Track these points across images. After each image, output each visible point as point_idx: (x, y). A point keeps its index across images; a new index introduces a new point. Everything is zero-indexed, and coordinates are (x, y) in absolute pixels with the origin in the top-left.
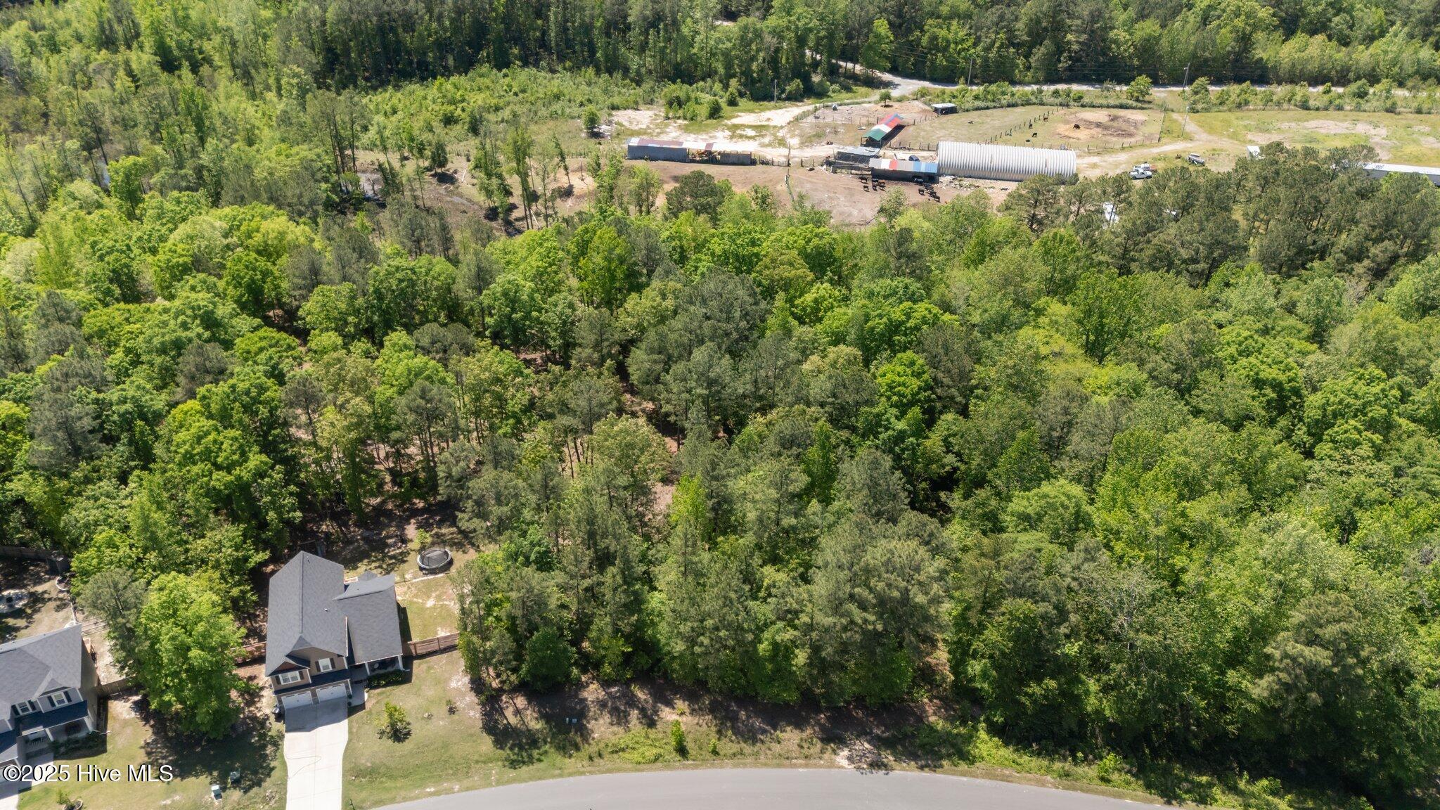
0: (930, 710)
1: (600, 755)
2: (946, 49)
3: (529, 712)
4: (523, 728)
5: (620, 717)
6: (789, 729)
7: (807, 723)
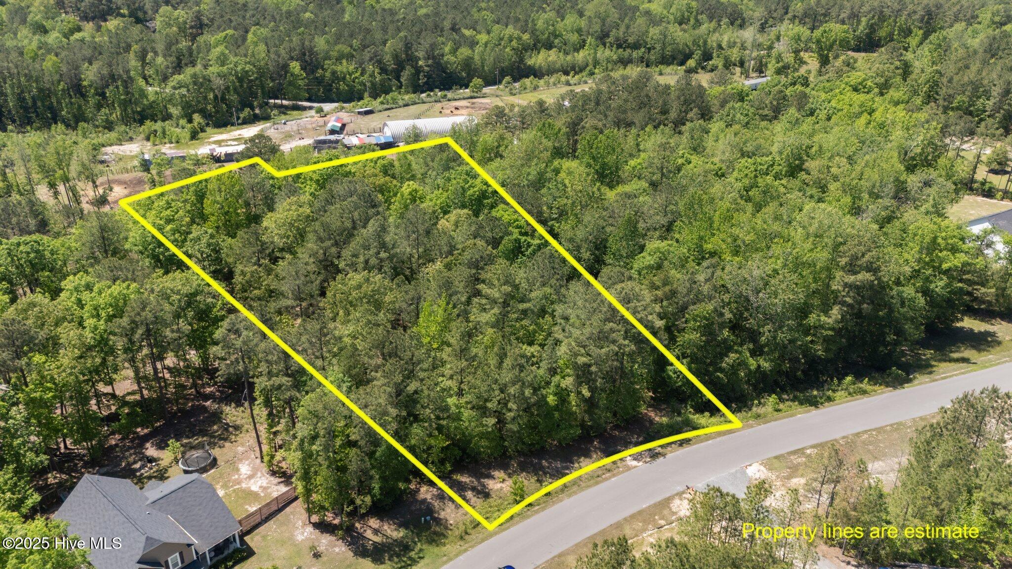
0: (652, 414)
1: (466, 533)
2: (344, 78)
3: (386, 527)
4: (390, 541)
6: (581, 460)
7: (590, 451)
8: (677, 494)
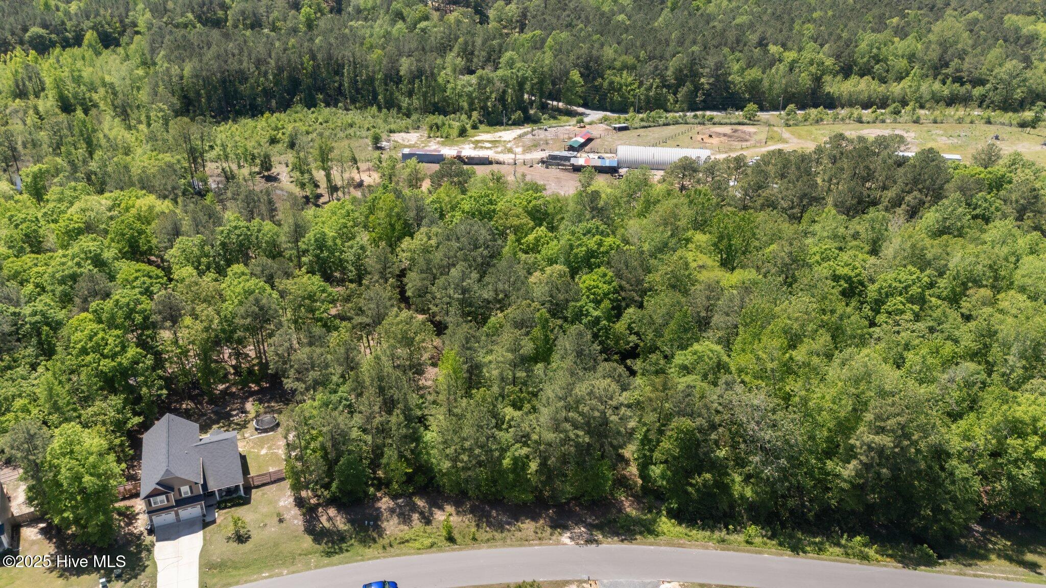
0: (627, 504)
1: (391, 546)
2: (620, 89)
3: (338, 518)
4: (335, 529)
5: (405, 519)
6: (527, 521)
7: (541, 516)
8: (578, 581)
